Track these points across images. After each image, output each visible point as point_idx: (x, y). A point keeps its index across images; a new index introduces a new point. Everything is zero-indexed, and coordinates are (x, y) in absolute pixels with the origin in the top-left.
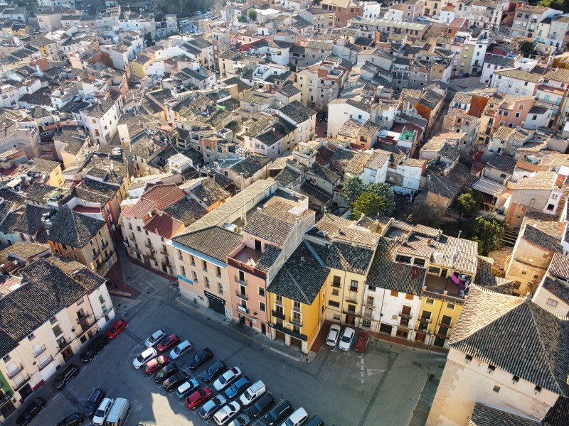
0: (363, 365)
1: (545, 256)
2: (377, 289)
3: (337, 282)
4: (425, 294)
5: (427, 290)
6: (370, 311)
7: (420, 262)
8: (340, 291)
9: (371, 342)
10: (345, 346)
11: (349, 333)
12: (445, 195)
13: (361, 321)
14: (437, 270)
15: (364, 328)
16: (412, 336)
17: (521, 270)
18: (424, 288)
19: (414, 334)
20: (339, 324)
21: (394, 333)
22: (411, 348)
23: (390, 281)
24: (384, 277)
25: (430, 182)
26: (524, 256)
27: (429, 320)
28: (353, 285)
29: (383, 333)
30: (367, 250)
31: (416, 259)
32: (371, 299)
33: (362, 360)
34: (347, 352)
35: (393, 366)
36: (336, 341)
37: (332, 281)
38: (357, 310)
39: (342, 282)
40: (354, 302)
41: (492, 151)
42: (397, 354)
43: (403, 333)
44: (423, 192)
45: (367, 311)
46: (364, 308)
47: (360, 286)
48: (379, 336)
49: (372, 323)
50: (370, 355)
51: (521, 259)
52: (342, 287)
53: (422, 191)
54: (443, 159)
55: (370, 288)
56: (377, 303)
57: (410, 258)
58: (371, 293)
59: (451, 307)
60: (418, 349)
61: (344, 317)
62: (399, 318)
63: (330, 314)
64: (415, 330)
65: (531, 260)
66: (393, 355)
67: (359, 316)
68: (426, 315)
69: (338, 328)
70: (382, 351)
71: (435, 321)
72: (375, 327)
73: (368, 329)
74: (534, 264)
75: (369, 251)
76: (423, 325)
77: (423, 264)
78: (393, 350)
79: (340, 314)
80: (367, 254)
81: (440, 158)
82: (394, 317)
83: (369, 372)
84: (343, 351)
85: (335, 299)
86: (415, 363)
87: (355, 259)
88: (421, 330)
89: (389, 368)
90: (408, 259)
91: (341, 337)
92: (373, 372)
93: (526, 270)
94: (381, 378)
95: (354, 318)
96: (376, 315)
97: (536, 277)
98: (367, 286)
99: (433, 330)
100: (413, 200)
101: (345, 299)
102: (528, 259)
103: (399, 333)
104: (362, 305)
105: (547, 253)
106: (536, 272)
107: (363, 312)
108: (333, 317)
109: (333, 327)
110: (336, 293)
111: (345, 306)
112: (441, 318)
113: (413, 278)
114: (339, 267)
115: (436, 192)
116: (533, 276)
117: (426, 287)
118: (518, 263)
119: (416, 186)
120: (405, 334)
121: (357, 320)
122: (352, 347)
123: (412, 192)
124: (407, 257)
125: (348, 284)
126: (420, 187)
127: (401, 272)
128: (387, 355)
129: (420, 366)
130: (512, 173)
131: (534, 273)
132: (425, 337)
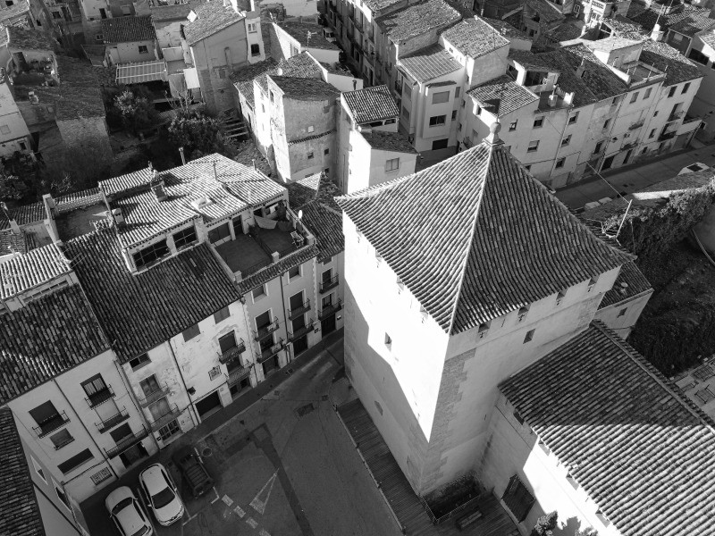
0: (234, 505)
1: (326, 110)
2: (152, 354)
3: (48, 418)
4: (246, 286)
5: (244, 276)
6: (162, 404)
7: (185, 236)
8: (73, 427)
9: (206, 452)
10: (172, 511)
11: (155, 481)
12: (91, 114)
13: (157, 434)
14: (223, 231)
15: (170, 441)
16: (257, 376)
17: (305, 156)
18: (236, 277)
19: (259, 368)
20: (119, 483)
21: (226, 398)
22: (271, 395)
23: (165, 317)
24: (145, 317)
25: (44, 106)
26: (299, 128)
27: (274, 326)
28: (92, 390)
29: (208, 415)
30: (60, 293)
31: (176, 237)
32: (151, 383)
33: (226, 499)
34: (185, 517)
35: (279, 453)
36: (148, 524)
37: (35, 424)
38: (136, 425)
39: (60, 407)
40: (120, 418)
41: (92, 19)
42: (264, 426)
43: (239, 385)
44: (44, 133)
45: (156, 410)
46: (147, 410)
47: (112, 379)
48: (206, 426)
49: (180, 419)
50: (227, 476)
51: (298, 135)
52: (71, 415)
53: (41, 130)
54: (30, 55)
55: (135, 364)
56: (167, 379)
57: (164, 242)
58: (144, 372)
59: (295, 273)
60: (281, 387)
61: (117, 463)
62: (224, 368)
63: (82, 485)
64: (259, 361)
65: (311, 129)
66: (260, 435)
67: (147, 432)
68: (263, 322)
69: (125, 492)
70: (237, 447)
71: (281, 319)
72: (188, 421)
73: (178, 436)
74: (318, 132)
75: (66, 290)
76: (266, 343)
77: (194, 237)
78: (250, 426)
79: (105, 465)
80: (71, 303)
81: (21, 55)
82: (214, 373)
83: (258, 505)
84: (176, 524)
85: (70, 451)
86: (302, 411)
87: (51, 334)
88: (267, 353)
89: (276, 462)
90: (161, 248)
91: (147, 504)
92: (262, 499)
93: (311, 149)
94: (283, 493)
95: (139, 445)
96: (178, 400)
97: (326, 152)
98: (127, 366)
99: (285, 337)
100: (38, 156)
101: (94, 431)
102: (307, 129)
103: (233, 391)
104: (140, 407)
105: (326, 103)
106: (323, 144)
107: (151, 418)
108: (94, 484)
109: (112, 502)
110: (65, 440)
111: (107, 442)
112: (288, 306)
113: (199, 276)
114: (27, 383)
115: (72, 116)
116: (323, 153)
117: (239, 273)
118: (297, 145)
119: (19, 128)
120: (245, 382)
121: (147, 443)
122: (186, 500)
123: (22, 145)
124: (157, 245)
125: (79, 398)
126: (29, 126)
127: (169, 283)
128: (252, 443)
129: (311, 407)
130: (153, 37)
131: (323, 147)
132: (276, 358)
